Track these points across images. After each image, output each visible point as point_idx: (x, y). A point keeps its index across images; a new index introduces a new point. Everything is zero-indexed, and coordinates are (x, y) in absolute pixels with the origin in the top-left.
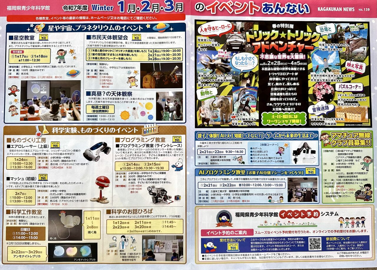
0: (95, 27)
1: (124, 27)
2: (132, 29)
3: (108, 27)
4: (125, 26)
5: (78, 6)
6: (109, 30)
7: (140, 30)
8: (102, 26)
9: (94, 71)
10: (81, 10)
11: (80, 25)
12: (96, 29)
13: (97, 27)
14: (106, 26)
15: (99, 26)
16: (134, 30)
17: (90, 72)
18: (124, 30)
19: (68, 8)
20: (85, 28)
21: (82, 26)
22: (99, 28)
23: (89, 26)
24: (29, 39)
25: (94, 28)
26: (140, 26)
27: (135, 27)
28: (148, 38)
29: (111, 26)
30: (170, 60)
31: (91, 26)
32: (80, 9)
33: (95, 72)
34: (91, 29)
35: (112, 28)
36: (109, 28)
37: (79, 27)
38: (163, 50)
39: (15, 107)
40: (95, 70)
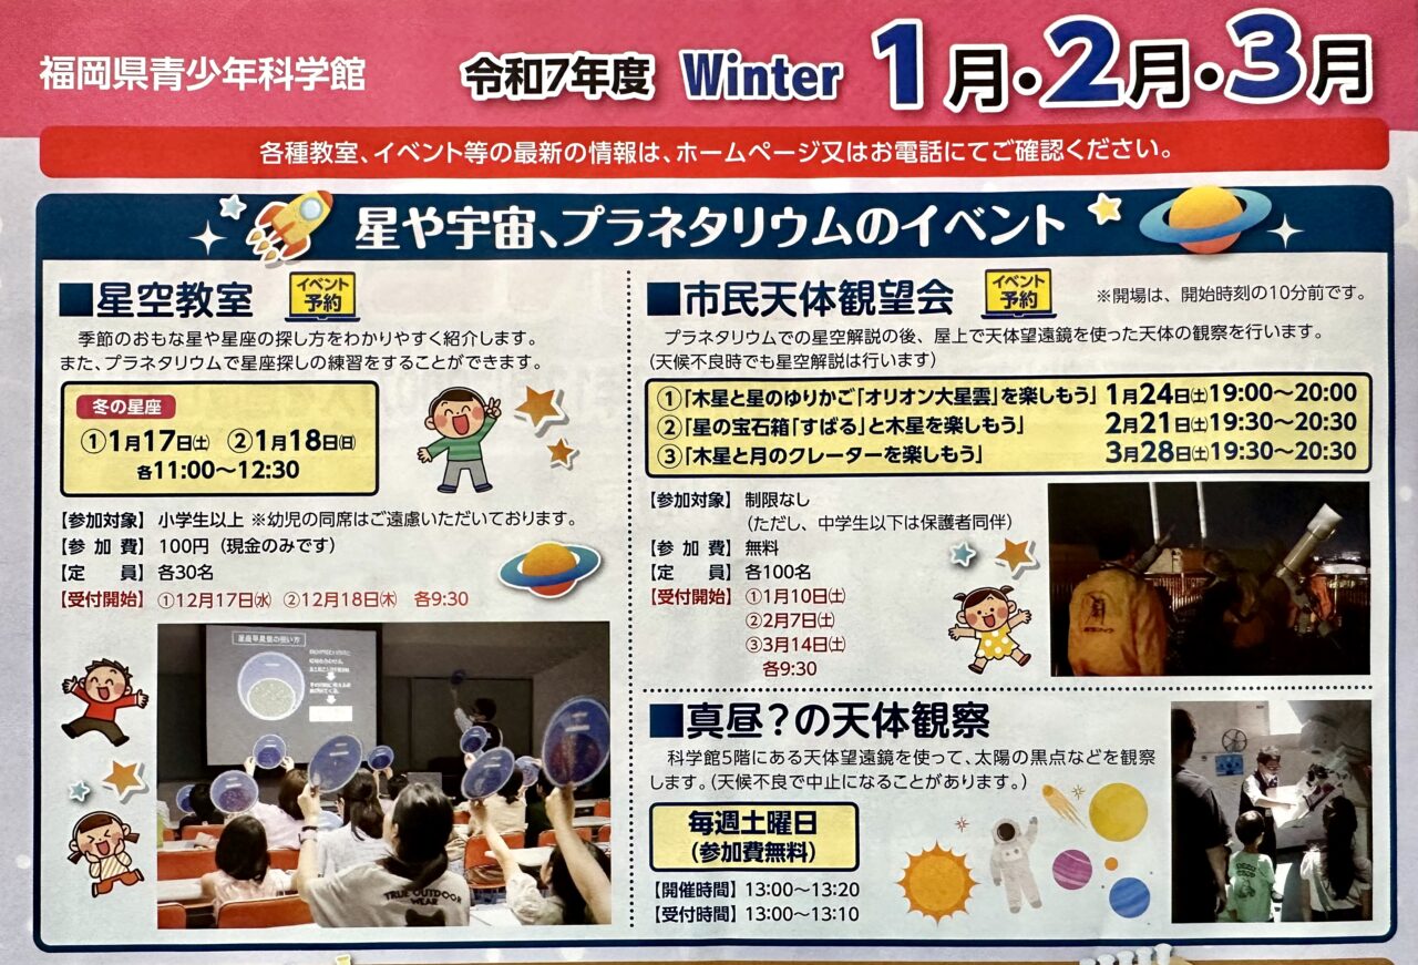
0: (712, 222)
1: (923, 222)
2: (981, 235)
3: (802, 221)
4: (932, 210)
5: (581, 61)
6: (816, 241)
7: (1042, 240)
8: (759, 212)
9: (704, 549)
10: (600, 89)
11: (600, 210)
12: (714, 233)
13: (722, 219)
14: (788, 213)
15: (739, 213)
16: (997, 240)
17: (676, 558)
18: (924, 241)
19: (505, 76)
20: (638, 225)
21: (608, 215)
22: (739, 228)
23: (666, 212)
24: (214, 306)
25: (702, 233)
26: (1041, 209)
27: (1005, 213)
28: (1103, 296)
29: (830, 212)
30: (1279, 461)
31: (677, 218)
32: (593, 84)
33: (718, 559)
34: (682, 234)
35: (833, 231)
36: (813, 229)
37: (593, 218)
38: (1222, 382)
39: (114, 828)
40: (716, 547)
